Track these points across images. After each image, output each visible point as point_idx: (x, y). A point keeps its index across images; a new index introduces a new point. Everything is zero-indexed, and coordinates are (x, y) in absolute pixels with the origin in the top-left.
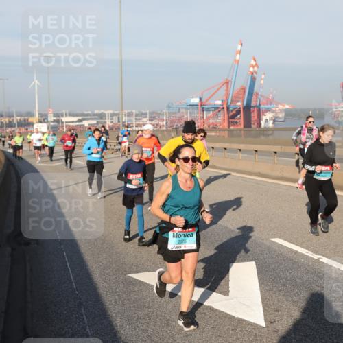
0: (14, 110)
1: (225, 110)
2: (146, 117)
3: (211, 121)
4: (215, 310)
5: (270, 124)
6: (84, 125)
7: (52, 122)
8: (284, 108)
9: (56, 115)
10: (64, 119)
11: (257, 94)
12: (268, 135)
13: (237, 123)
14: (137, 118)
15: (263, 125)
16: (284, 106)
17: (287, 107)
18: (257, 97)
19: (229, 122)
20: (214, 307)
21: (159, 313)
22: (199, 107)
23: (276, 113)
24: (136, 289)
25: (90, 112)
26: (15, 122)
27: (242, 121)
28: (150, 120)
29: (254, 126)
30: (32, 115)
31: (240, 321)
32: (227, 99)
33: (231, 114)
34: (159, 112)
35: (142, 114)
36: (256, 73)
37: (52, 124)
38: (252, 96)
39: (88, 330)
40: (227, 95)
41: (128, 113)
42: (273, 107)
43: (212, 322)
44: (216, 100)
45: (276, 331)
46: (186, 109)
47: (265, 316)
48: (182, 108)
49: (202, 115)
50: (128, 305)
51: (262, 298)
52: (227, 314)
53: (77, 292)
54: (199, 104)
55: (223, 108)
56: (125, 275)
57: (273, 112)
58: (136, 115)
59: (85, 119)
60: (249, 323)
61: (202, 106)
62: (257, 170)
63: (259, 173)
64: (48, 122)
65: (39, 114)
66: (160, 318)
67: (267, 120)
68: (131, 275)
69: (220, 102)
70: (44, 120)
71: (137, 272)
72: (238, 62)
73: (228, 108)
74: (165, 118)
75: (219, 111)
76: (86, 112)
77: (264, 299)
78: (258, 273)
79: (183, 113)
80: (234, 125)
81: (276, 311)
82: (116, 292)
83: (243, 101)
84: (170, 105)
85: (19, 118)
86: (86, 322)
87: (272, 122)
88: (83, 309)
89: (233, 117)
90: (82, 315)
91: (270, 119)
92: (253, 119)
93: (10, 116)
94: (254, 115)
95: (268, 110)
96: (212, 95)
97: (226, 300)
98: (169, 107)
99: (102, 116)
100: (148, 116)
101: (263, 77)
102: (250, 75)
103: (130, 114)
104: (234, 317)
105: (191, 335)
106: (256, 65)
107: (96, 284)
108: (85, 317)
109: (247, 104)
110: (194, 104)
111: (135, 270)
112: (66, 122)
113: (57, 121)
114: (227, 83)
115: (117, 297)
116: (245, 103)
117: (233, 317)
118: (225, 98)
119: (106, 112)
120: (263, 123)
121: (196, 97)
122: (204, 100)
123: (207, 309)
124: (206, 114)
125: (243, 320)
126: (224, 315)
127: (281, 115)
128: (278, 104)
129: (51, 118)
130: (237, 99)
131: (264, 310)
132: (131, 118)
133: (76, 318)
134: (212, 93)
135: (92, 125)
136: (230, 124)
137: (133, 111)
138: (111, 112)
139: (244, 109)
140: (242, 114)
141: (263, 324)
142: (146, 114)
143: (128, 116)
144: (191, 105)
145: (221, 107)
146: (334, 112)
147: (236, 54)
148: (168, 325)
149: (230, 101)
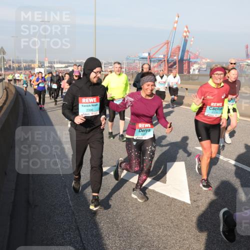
0: (22, 59)
1: (166, 61)
2: (111, 65)
3: (156, 69)
4: (157, 193)
5: (196, 72)
7: (47, 67)
9: (49, 63)
10: (56, 66)
11: (188, 51)
12: (195, 80)
15: (191, 73)
16: (206, 60)
17: (208, 61)
18: (188, 53)
19: (168, 71)
20: (156, 190)
23: (201, 65)
25: (73, 61)
26: (22, 66)
29: (185, 73)
30: (34, 62)
31: (174, 200)
32: (167, 54)
33: (169, 65)
35: (109, 63)
36: (188, 37)
37: (47, 69)
38: (184, 53)
39: (70, 202)
40: (168, 52)
42: (198, 60)
43: (155, 200)
44: (160, 55)
45: (198, 207)
46: (139, 60)
47: (190, 197)
48: (137, 60)
51: (188, 186)
52: (165, 195)
53: (63, 179)
54: (148, 58)
55: (165, 61)
57: (199, 64)
58: (105, 64)
59: (70, 66)
60: (180, 201)
61: (150, 58)
64: (44, 67)
65: (39, 62)
66: (119, 196)
67: (194, 70)
69: (162, 56)
70: (42, 66)
72: (175, 29)
73: (168, 61)
74: (124, 67)
75: (162, 62)
76: (71, 61)
77: (190, 186)
78: (186, 169)
79: (137, 63)
81: (198, 194)
83: (178, 56)
84: (128, 57)
85: (25, 64)
86: (69, 198)
87: (198, 71)
88: (67, 189)
89: (171, 67)
90: (67, 193)
91: (197, 69)
92: (184, 68)
93: (19, 62)
94: (185, 66)
95: (195, 63)
96: (157, 52)
98: (127, 59)
101: (193, 39)
102: (184, 38)
105: (140, 208)
106: (188, 31)
108: (68, 195)
110: (145, 57)
112: (57, 68)
113: (51, 67)
114: (168, 43)
116: (179, 58)
117: (168, 197)
118: (166, 53)
120: (191, 71)
122: (151, 55)
125: (175, 199)
126: (163, 196)
127: (204, 66)
128: (202, 58)
129: (47, 64)
130: (174, 55)
131: (190, 193)
133: (63, 195)
134: (157, 50)
137: (103, 61)
139: (178, 61)
140: (177, 65)
141: (189, 202)
142: (112, 63)
144: (142, 58)
145: (163, 60)
146: (241, 65)
147: (175, 23)
148: (124, 201)
149: (169, 56)
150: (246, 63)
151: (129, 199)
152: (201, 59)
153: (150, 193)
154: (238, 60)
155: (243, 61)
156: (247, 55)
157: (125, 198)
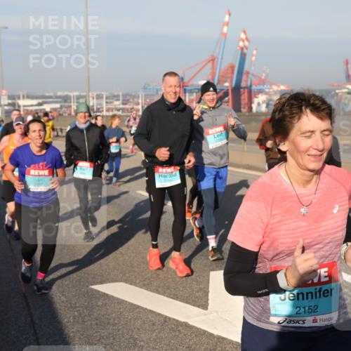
2: (118, 100)
4: (192, 327)
5: (263, 108)
6: (44, 109)
7: (6, 105)
8: (279, 89)
9: (10, 98)
10: (22, 102)
11: (248, 73)
14: (108, 101)
15: (254, 110)
16: (279, 87)
17: (283, 87)
18: (248, 76)
20: (191, 323)
21: (125, 331)
23: (270, 95)
24: (100, 303)
25: (51, 94)
27: (230, 104)
28: (123, 104)
29: (244, 110)
31: (220, 339)
32: (213, 79)
34: (133, 94)
35: (114, 96)
36: (247, 48)
37: (6, 108)
38: (242, 76)
40: (213, 74)
41: (97, 95)
43: (188, 341)
44: (200, 80)
50: (89, 322)
52: (205, 332)
56: (87, 286)
57: (266, 93)
58: (107, 98)
59: (46, 103)
61: (184, 87)
62: (245, 162)
63: (248, 165)
67: (259, 104)
68: (94, 287)
71: (101, 282)
72: (225, 35)
74: (140, 101)
76: (47, 94)
82: (75, 307)
83: (231, 82)
84: (147, 86)
87: (265, 105)
89: (221, 99)
91: (263, 102)
92: (243, 102)
94: (244, 98)
95: (261, 92)
96: (196, 75)
97: (206, 315)
98: (145, 88)
99: (66, 99)
100: (121, 98)
101: (255, 52)
102: (240, 51)
103: (99, 97)
104: (213, 334)
106: (247, 39)
107: (52, 298)
109: (236, 84)
111: (99, 280)
112: (24, 106)
113: (13, 105)
115: (76, 313)
117: (211, 335)
118: (210, 77)
119: (72, 94)
120: (254, 107)
122: (186, 80)
123: (181, 326)
124: (189, 96)
125: (224, 339)
126: (202, 332)
127: (276, 98)
129: (5, 101)
130: (224, 79)
132: (100, 101)
134: (195, 72)
135: (55, 110)
137: (103, 93)
138: (77, 93)
139: (232, 90)
140: (230, 96)
142: (118, 96)
143: (97, 99)
146: (337, 94)
147: (224, 25)
148: (135, 345)
150: (346, 90)
151: (143, 341)
152: (271, 85)
153: (180, 328)
154: (333, 86)
155: (340, 87)
156: (348, 77)
157: (135, 340)
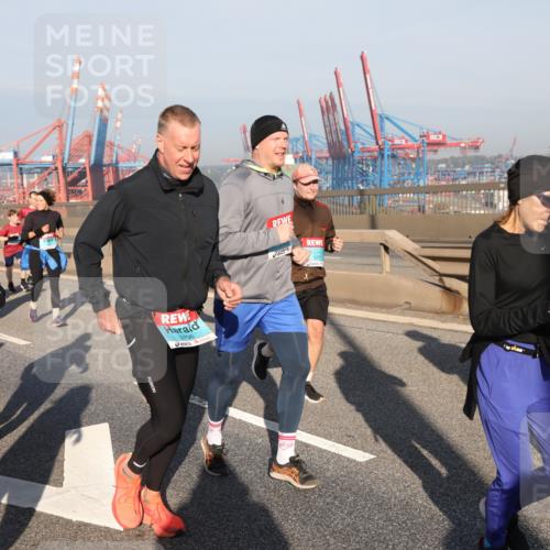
1: (60, 171)
11: (112, 144)
13: (80, 192)
18: (112, 150)
19: (68, 192)
22: (14, 167)
27: (89, 188)
32: (62, 154)
33: (69, 179)
38: (103, 148)
40: (62, 147)
42: (139, 165)
44: (43, 155)
49: (19, 181)
54: (14, 163)
55: (56, 169)
61: (19, 166)
69: (50, 159)
73: (64, 169)
75: (50, 173)
80: (76, 196)
83: (89, 157)
89: (75, 182)
94: (108, 179)
96: (37, 147)
109: (95, 161)
110: (6, 162)
116: (92, 162)
121: (8, 151)
122: (21, 155)
124: (28, 179)
136: (69, 194)
139: (91, 169)
140: (88, 178)
145: (53, 167)
149: (66, 156)
